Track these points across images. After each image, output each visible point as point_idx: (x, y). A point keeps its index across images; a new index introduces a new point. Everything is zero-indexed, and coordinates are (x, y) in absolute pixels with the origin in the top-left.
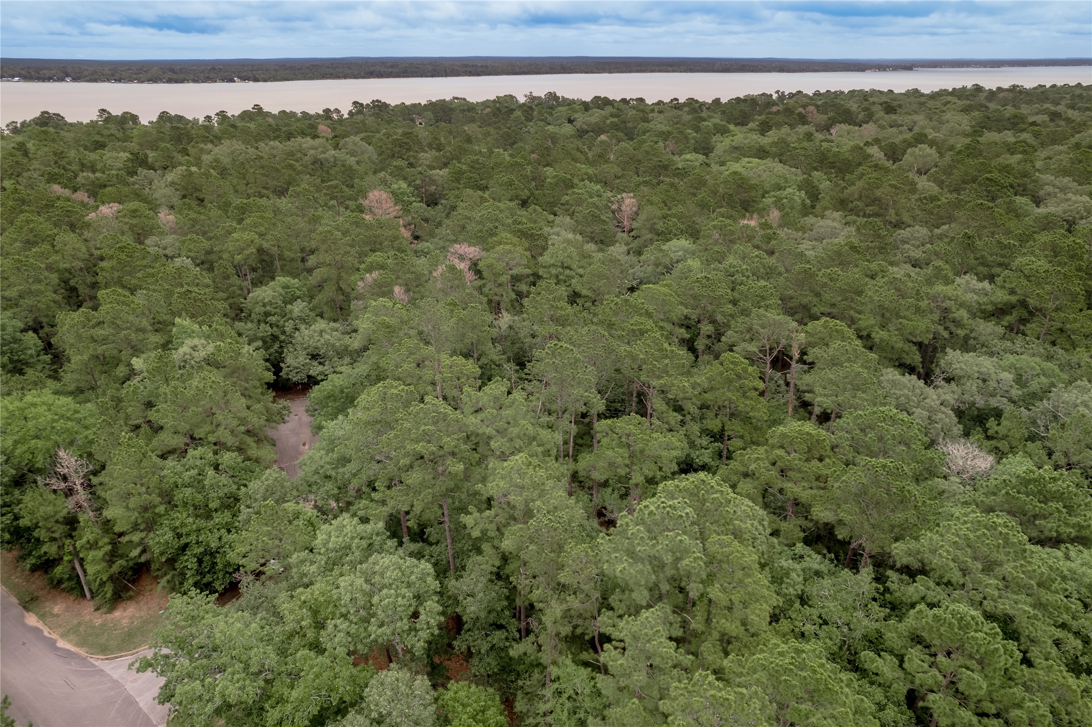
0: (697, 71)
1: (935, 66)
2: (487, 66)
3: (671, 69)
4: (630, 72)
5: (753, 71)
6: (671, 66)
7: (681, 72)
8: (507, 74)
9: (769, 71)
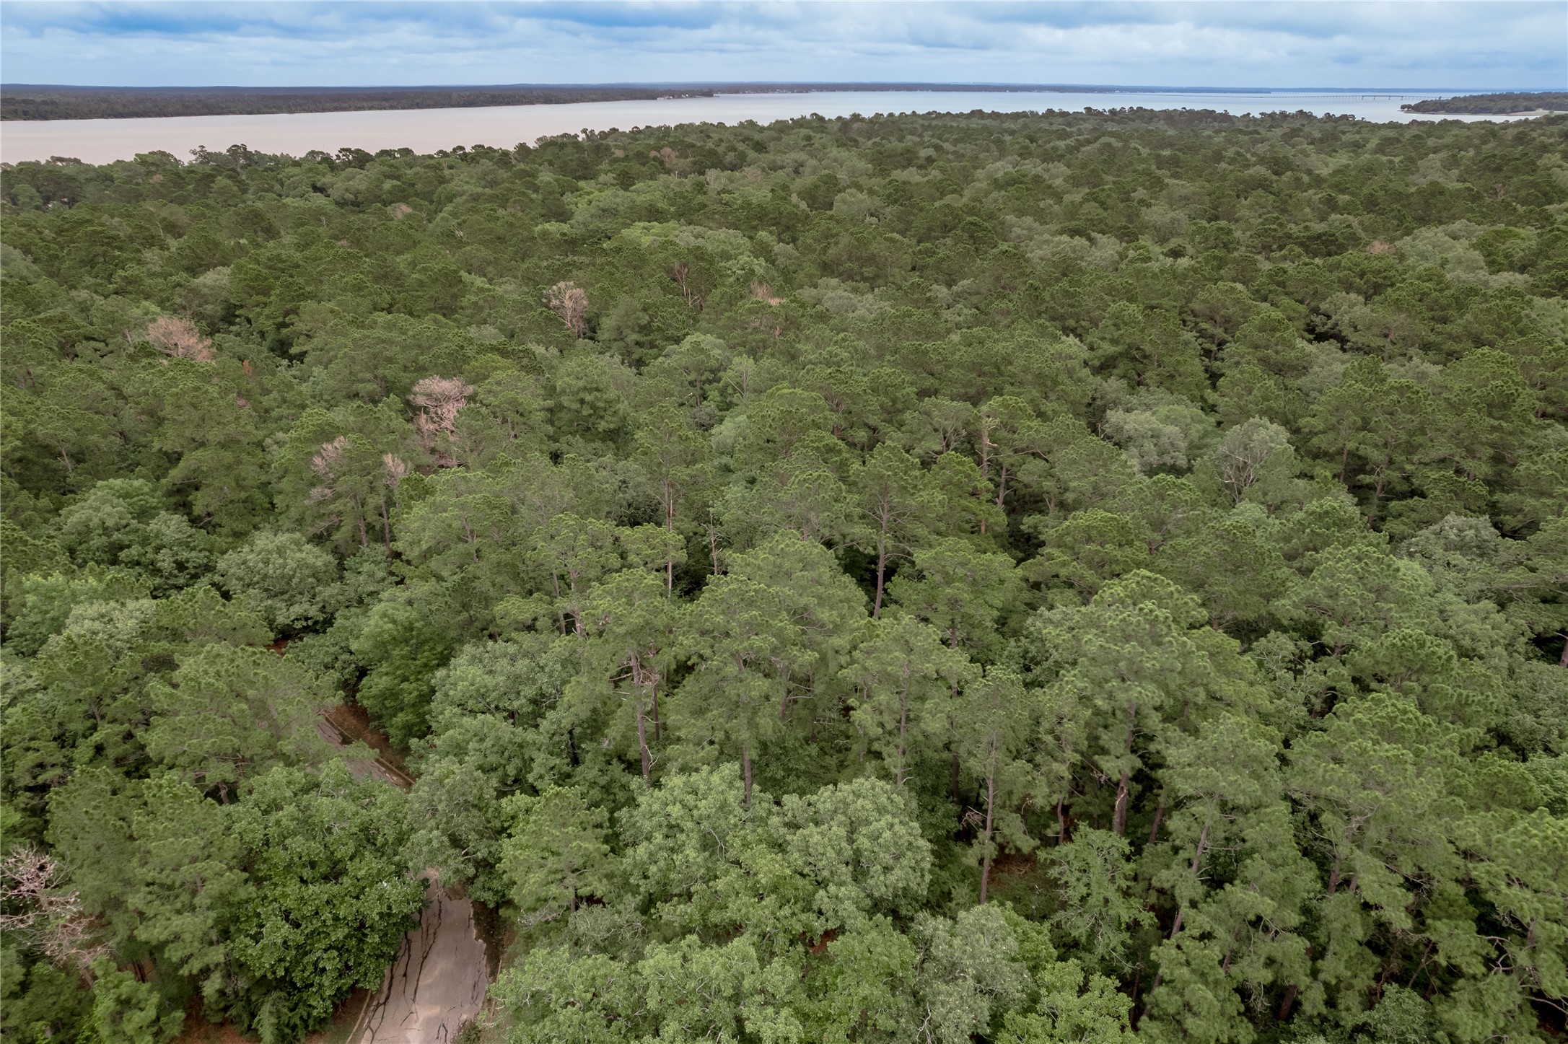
0: (428, 106)
1: (737, 92)
2: (53, 103)
3: (387, 105)
4: (324, 110)
5: (508, 104)
6: (386, 100)
7: (403, 108)
8: (102, 116)
9: (531, 103)
